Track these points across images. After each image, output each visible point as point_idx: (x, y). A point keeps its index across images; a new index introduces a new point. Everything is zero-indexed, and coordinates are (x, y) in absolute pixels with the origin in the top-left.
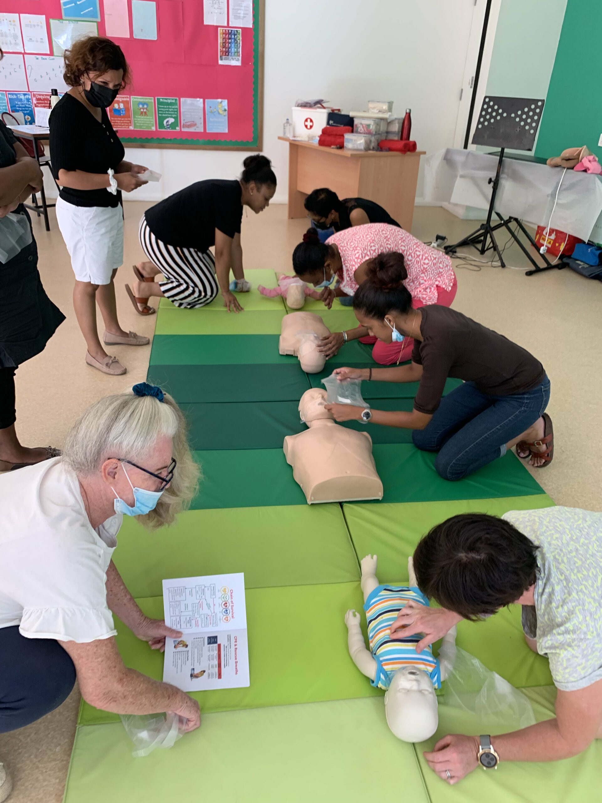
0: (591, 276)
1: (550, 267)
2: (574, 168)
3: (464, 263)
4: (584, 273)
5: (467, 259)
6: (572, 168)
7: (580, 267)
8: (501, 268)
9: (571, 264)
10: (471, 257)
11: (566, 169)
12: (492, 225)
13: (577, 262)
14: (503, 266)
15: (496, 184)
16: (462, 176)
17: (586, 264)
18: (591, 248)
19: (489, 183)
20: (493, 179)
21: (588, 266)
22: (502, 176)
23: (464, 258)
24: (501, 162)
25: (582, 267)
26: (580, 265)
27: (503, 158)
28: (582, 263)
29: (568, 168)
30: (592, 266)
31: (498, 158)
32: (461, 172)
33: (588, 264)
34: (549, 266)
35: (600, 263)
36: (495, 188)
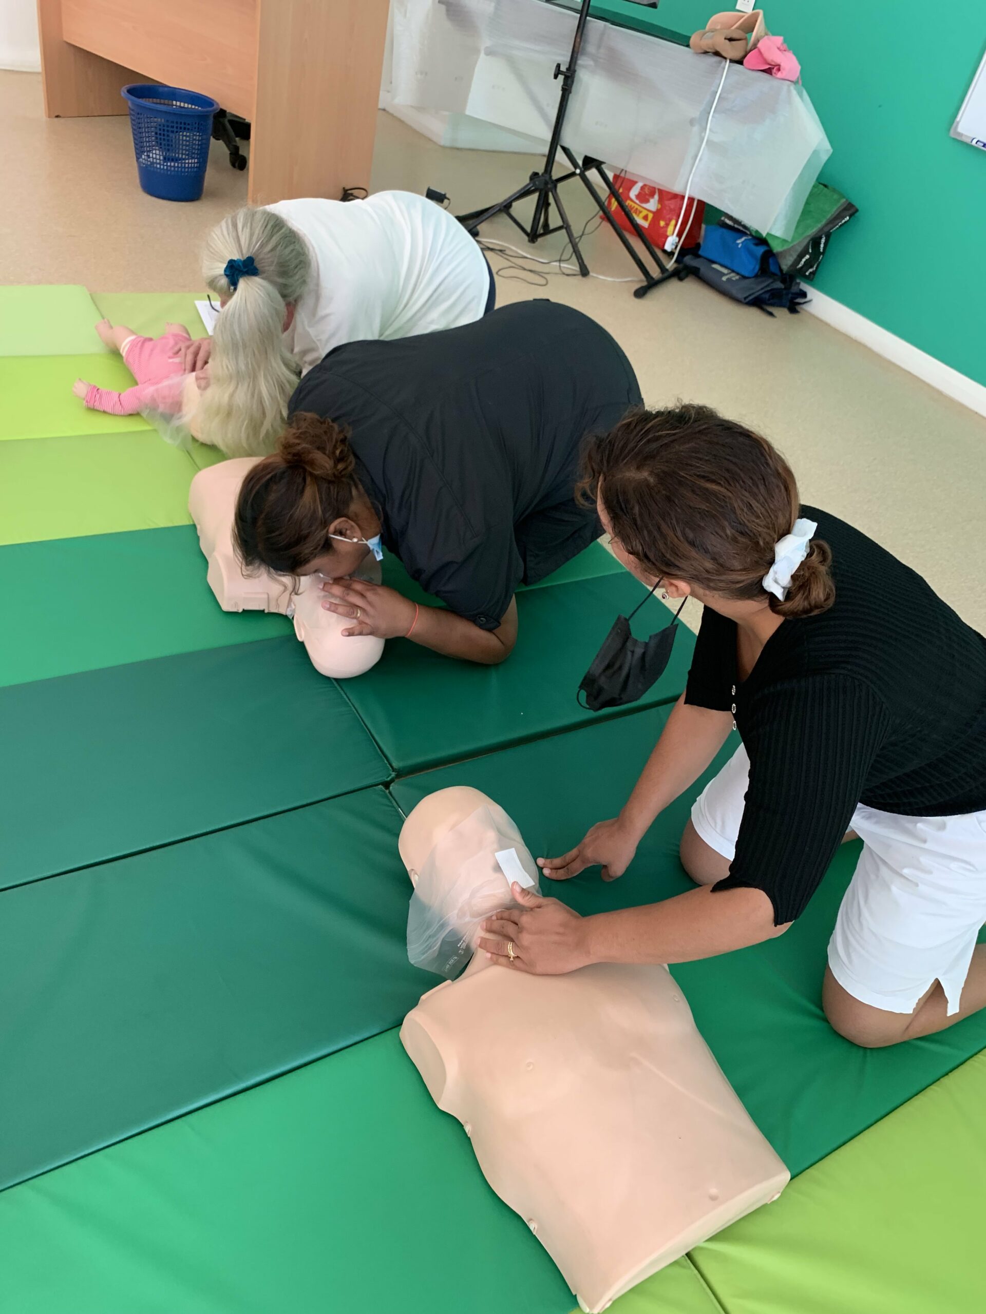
0: (747, 300)
1: (668, 276)
2: (745, 61)
3: (507, 264)
4: (734, 292)
5: (508, 252)
6: (740, 62)
7: (724, 279)
8: (580, 277)
9: (703, 270)
10: (514, 248)
11: (728, 61)
12: (556, 174)
13: (715, 266)
14: (584, 272)
15: (569, 82)
16: (490, 52)
17: (733, 271)
18: (743, 239)
19: (556, 77)
20: (563, 68)
21: (737, 277)
22: (582, 61)
23: (501, 251)
24: (581, 27)
25: (728, 279)
26: (724, 275)
27: (588, 18)
28: (725, 271)
29: (732, 61)
30: (744, 277)
31: (579, 15)
32: (486, 42)
33: (738, 274)
34: (666, 275)
35: (760, 272)
36: (566, 91)
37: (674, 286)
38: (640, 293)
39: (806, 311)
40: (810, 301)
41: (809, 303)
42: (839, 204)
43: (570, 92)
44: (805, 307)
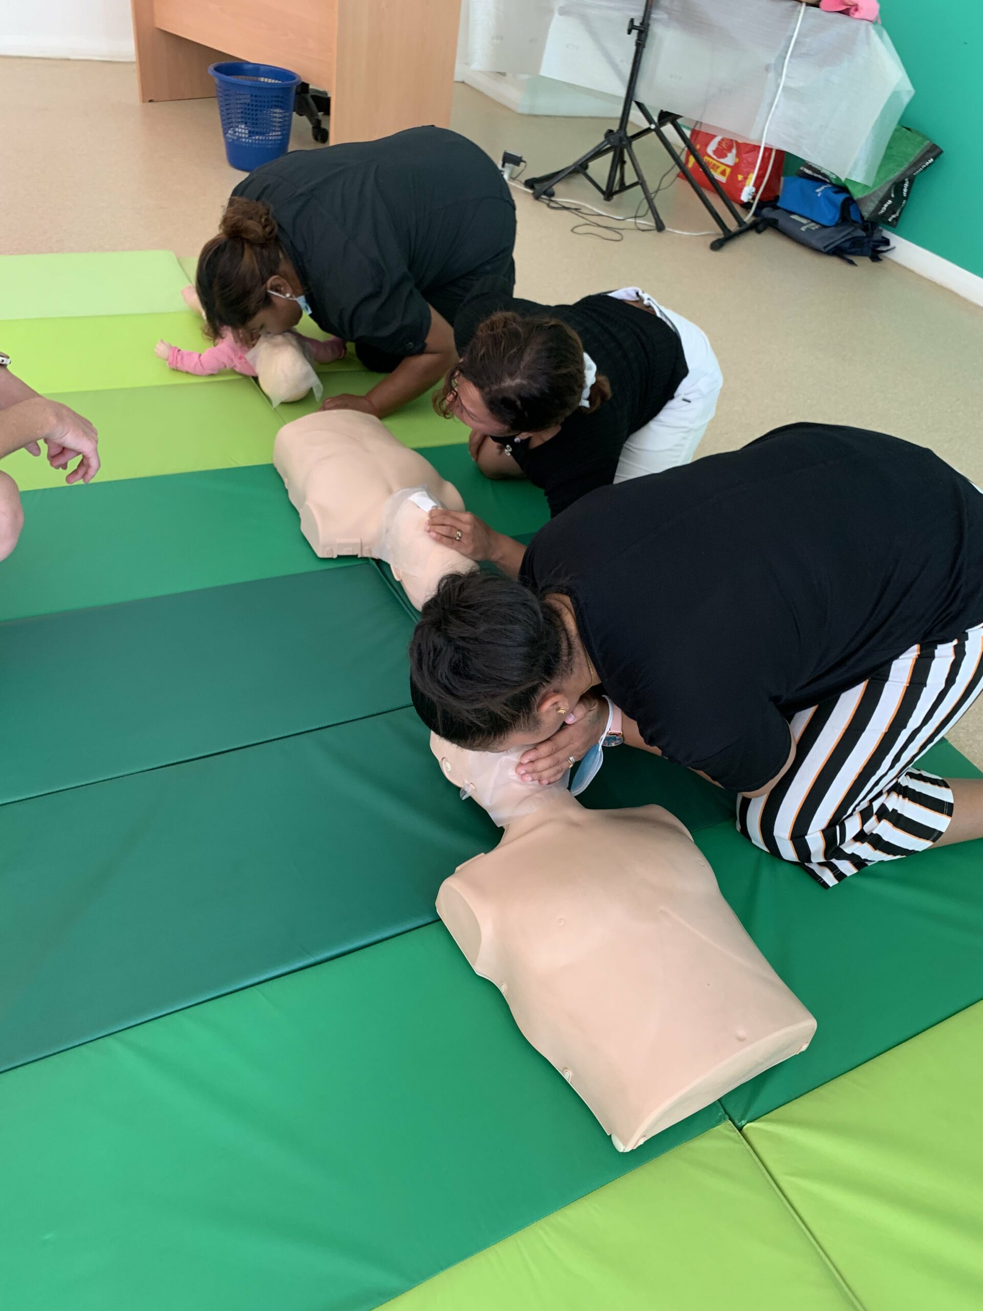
0: (827, 250)
1: (745, 229)
2: (821, 5)
6: (816, 5)
8: (655, 232)
10: (590, 206)
11: (804, 6)
13: (794, 217)
14: (660, 227)
15: (643, 36)
18: (823, 188)
19: (629, 32)
20: (637, 23)
21: (817, 227)
26: (803, 225)
28: (804, 221)
29: (808, 4)
30: (824, 227)
33: (817, 223)
34: (743, 227)
35: (841, 220)
36: (640, 45)
37: (752, 238)
38: (717, 246)
39: (890, 260)
40: (894, 248)
41: (893, 250)
42: (922, 147)
43: (644, 47)
44: (889, 255)
